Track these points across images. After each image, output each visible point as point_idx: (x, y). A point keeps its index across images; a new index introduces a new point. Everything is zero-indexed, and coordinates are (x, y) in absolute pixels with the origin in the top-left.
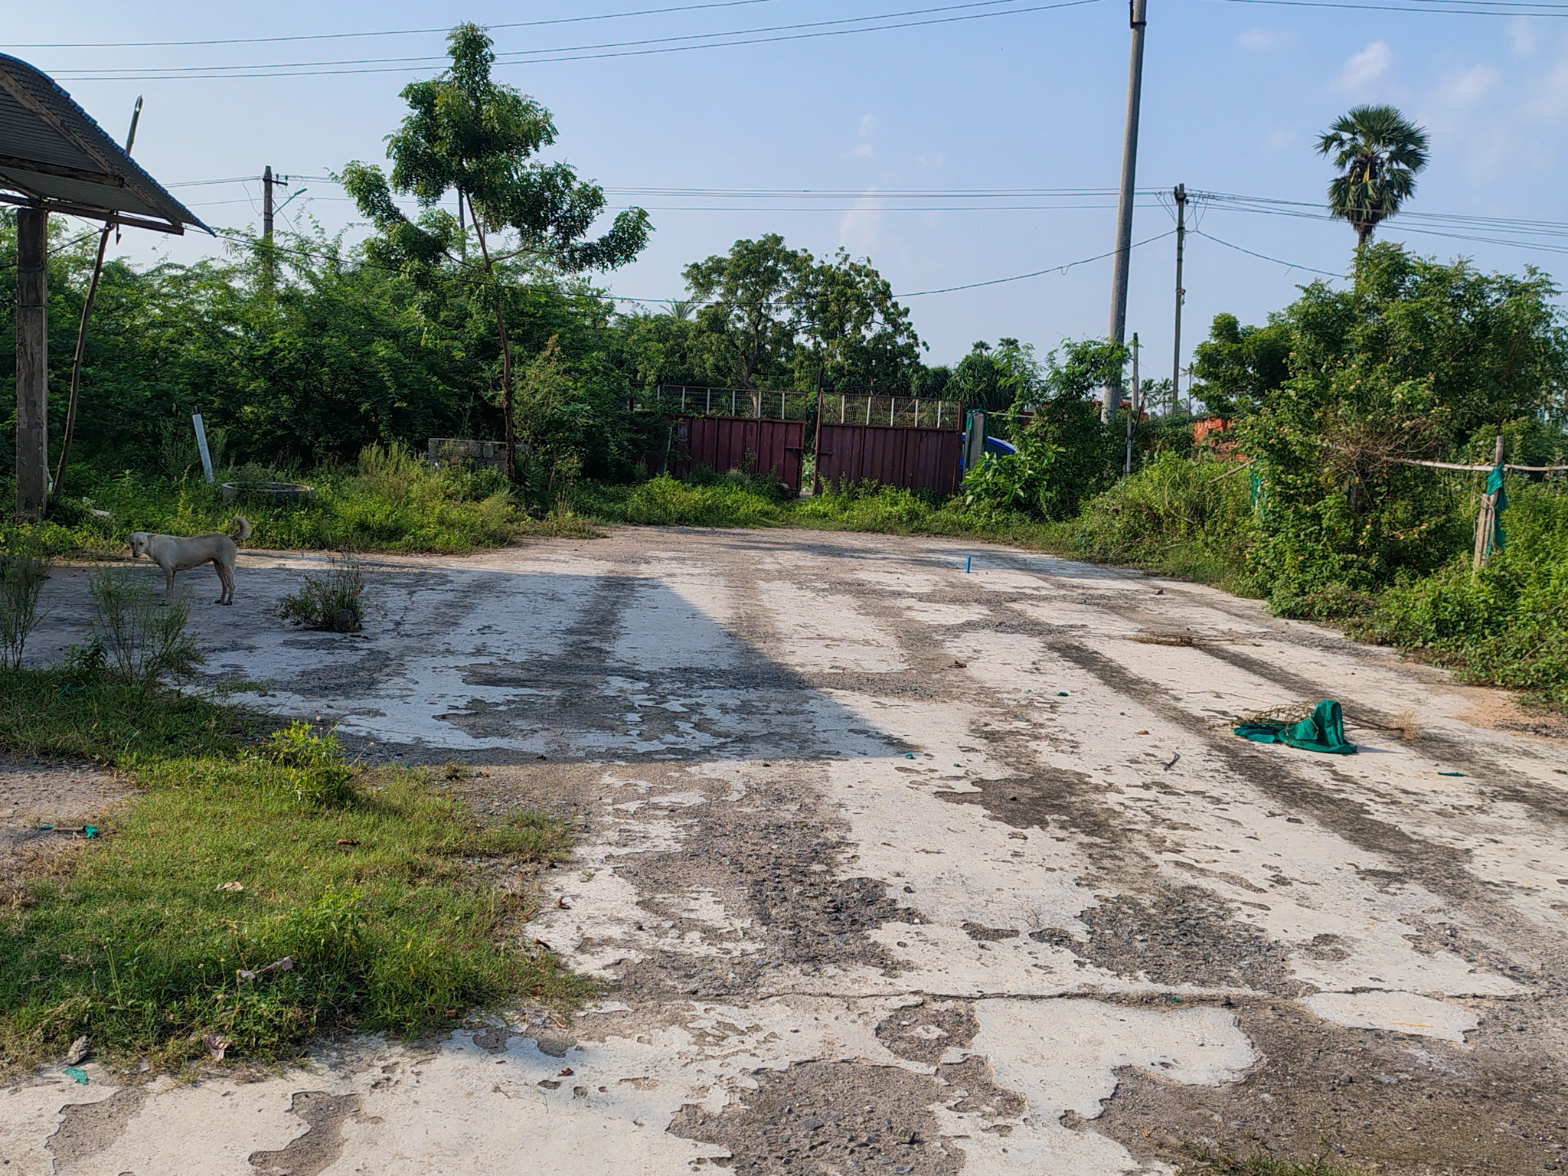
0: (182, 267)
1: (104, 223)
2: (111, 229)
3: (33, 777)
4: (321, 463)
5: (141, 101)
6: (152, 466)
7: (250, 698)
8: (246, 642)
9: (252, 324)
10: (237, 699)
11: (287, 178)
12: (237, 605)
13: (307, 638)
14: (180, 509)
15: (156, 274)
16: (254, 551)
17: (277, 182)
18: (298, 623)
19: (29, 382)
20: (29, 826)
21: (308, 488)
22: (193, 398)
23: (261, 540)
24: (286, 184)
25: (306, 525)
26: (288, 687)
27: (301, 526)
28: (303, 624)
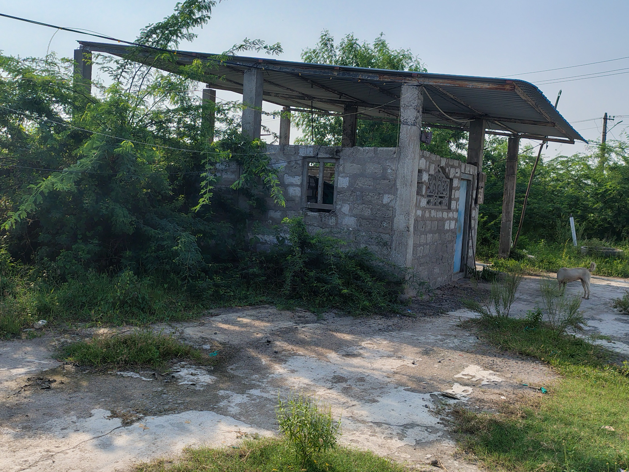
0: (566, 157)
1: (542, 141)
2: (544, 143)
3: (517, 363)
4: (625, 239)
5: (561, 91)
6: (551, 238)
7: (604, 343)
8: (598, 317)
9: (598, 180)
10: (599, 342)
11: (614, 117)
12: (591, 300)
13: (626, 318)
14: (564, 257)
15: (555, 160)
16: (595, 276)
17: (609, 119)
18: (621, 311)
19: (507, 205)
20: (518, 383)
21: (620, 251)
22: (570, 211)
23: (599, 272)
24: (613, 120)
25: (620, 267)
26: (619, 340)
27: (617, 267)
28: (623, 312)
